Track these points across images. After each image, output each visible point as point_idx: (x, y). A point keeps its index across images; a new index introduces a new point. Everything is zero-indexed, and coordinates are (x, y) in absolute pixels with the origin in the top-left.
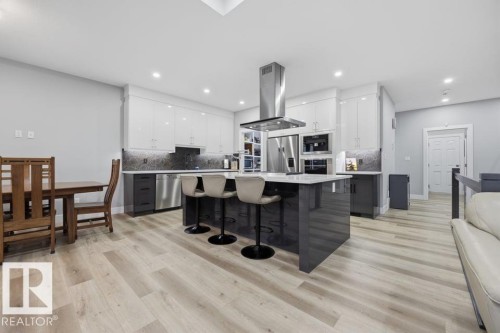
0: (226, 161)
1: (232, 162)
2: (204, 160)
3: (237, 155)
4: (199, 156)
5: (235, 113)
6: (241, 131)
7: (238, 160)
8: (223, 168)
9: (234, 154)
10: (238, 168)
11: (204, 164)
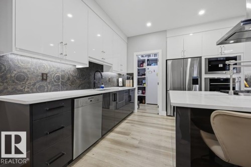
0: (120, 80)
1: (127, 81)
2: (106, 78)
3: (132, 75)
4: (103, 73)
5: (128, 38)
6: (135, 54)
7: (133, 79)
8: (118, 86)
9: (127, 74)
10: (133, 86)
11: (106, 82)
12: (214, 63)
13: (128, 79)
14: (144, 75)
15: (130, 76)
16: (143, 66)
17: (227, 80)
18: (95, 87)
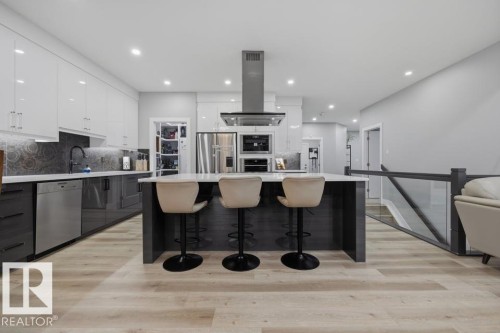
0: (126, 160)
1: (138, 161)
2: (95, 157)
3: (146, 151)
4: (86, 150)
5: (141, 94)
6: (152, 120)
7: (148, 158)
8: (122, 169)
9: (139, 150)
10: (148, 169)
11: (96, 163)
12: (248, 141)
13: (140, 158)
14: (177, 151)
15: (144, 154)
16: (174, 138)
17: (265, 161)
18: (71, 170)
